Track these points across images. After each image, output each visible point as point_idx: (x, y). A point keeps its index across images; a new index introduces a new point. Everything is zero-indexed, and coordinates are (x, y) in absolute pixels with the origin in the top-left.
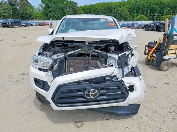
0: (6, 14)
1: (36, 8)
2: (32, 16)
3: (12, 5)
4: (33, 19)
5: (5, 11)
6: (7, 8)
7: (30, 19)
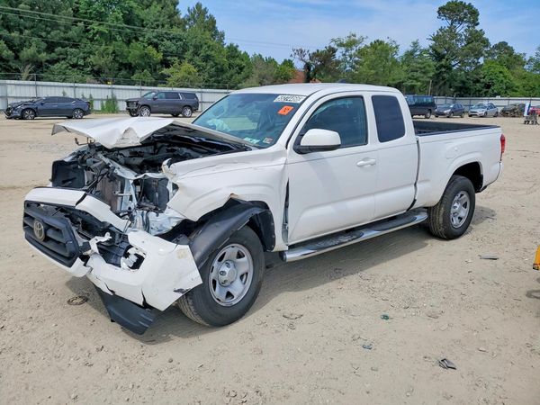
0: (414, 83)
1: (527, 60)
2: (492, 88)
3: (439, 57)
4: (495, 95)
5: (415, 74)
6: (422, 66)
7: (486, 94)
